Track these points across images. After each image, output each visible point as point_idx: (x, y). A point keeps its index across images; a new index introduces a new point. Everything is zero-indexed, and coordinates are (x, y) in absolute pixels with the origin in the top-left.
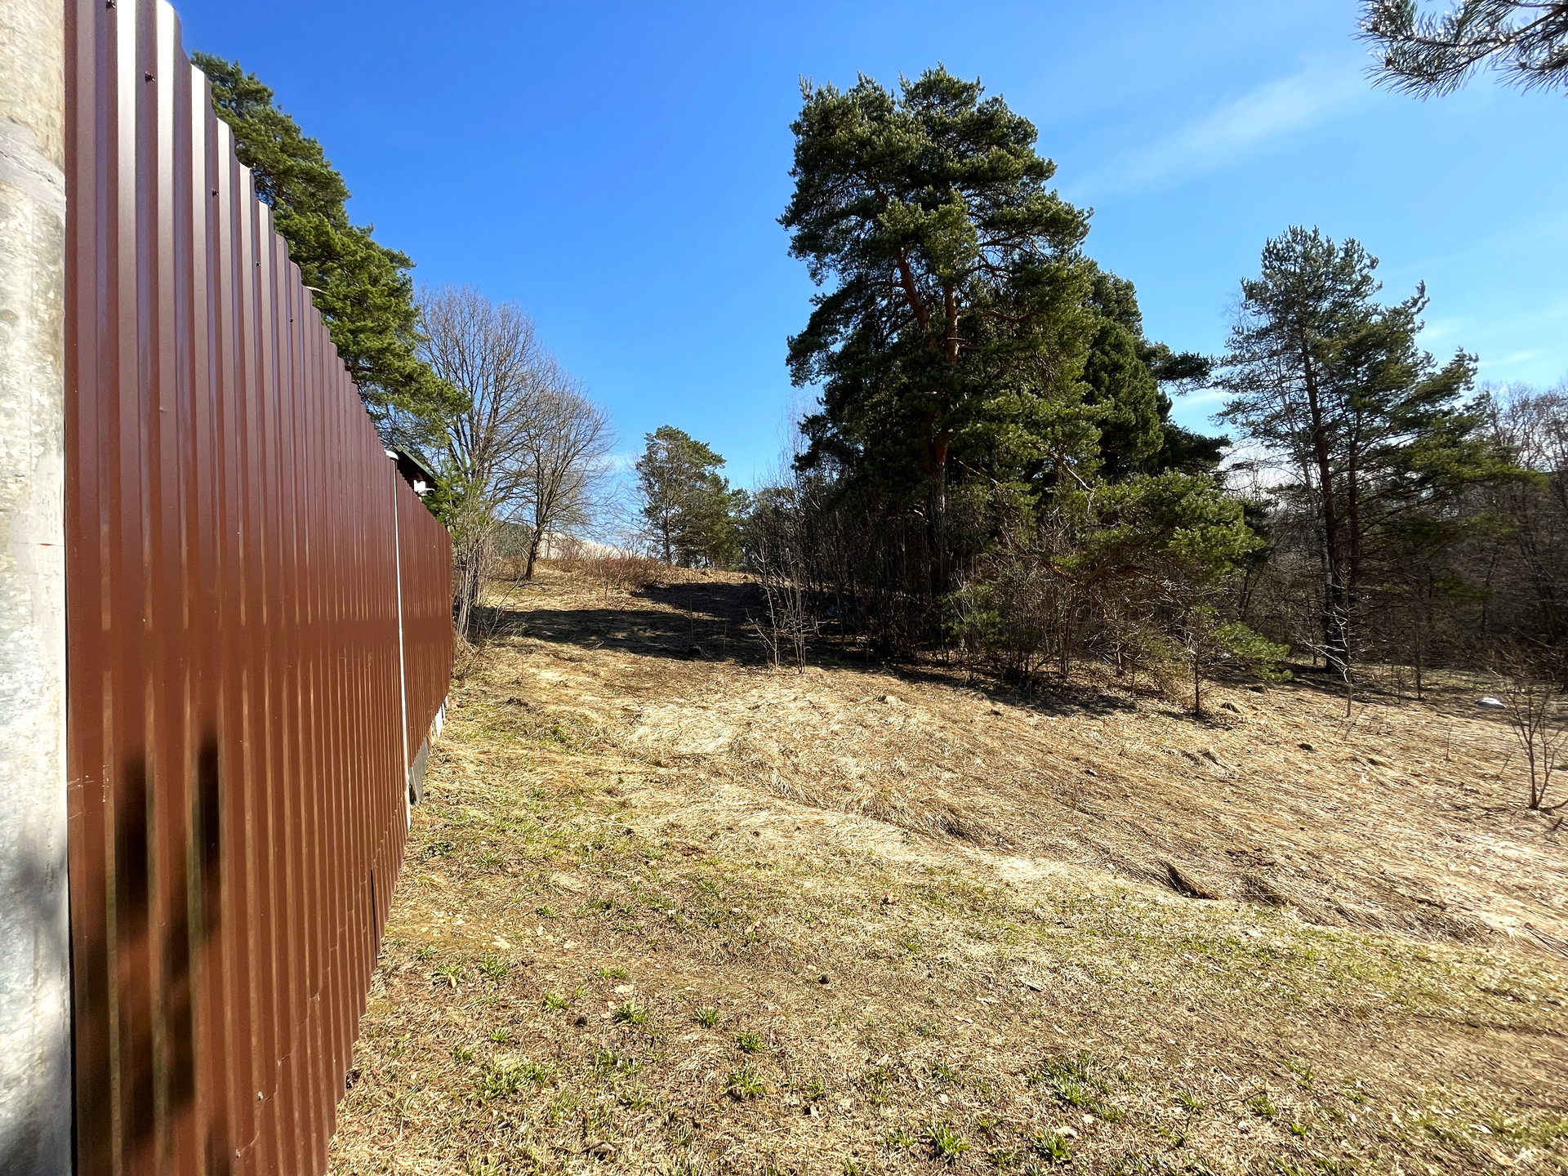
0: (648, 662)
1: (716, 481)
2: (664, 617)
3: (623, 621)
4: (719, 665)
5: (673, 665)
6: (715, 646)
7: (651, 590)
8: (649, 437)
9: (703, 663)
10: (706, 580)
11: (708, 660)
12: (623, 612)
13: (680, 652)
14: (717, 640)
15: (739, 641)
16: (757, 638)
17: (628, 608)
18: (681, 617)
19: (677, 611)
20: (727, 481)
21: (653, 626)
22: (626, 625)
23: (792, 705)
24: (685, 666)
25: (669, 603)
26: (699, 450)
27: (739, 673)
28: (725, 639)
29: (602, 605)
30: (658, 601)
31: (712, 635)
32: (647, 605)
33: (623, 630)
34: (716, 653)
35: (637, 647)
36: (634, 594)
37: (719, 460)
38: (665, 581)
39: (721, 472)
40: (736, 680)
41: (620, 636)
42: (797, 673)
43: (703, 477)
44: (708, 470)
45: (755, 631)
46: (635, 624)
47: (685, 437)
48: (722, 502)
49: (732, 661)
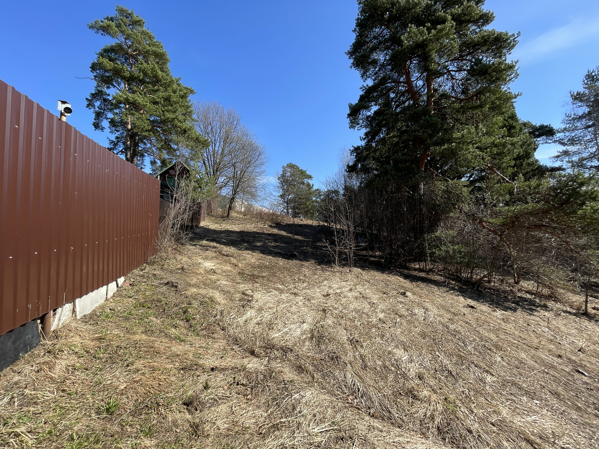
0: (269, 260)
1: (308, 185)
2: (282, 237)
3: (262, 237)
4: (306, 264)
5: (281, 262)
6: (304, 253)
7: (278, 225)
8: (284, 167)
9: (298, 262)
10: (302, 223)
11: (301, 260)
12: (263, 233)
13: (286, 255)
14: (305, 249)
15: (316, 250)
16: (328, 250)
17: (266, 232)
18: (289, 238)
19: (288, 235)
20: (313, 185)
21: (276, 241)
22: (263, 239)
23: (349, 295)
24: (288, 263)
25: (285, 231)
26: (303, 173)
27: (316, 269)
28: (310, 250)
29: (255, 230)
30: (280, 230)
31: (303, 247)
32: (275, 231)
33: (260, 241)
34: (305, 257)
35: (265, 251)
36: (270, 226)
37: (310, 177)
38: (285, 222)
39: (310, 182)
40: (315, 274)
41: (259, 244)
42: (348, 271)
43: (303, 183)
44: (306, 181)
45: (326, 247)
46: (267, 239)
47: (298, 168)
48: (310, 193)
49: (313, 262)
